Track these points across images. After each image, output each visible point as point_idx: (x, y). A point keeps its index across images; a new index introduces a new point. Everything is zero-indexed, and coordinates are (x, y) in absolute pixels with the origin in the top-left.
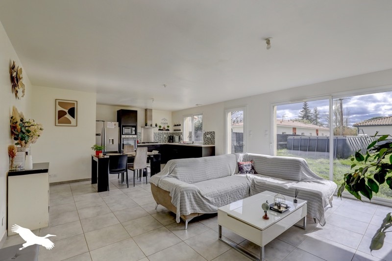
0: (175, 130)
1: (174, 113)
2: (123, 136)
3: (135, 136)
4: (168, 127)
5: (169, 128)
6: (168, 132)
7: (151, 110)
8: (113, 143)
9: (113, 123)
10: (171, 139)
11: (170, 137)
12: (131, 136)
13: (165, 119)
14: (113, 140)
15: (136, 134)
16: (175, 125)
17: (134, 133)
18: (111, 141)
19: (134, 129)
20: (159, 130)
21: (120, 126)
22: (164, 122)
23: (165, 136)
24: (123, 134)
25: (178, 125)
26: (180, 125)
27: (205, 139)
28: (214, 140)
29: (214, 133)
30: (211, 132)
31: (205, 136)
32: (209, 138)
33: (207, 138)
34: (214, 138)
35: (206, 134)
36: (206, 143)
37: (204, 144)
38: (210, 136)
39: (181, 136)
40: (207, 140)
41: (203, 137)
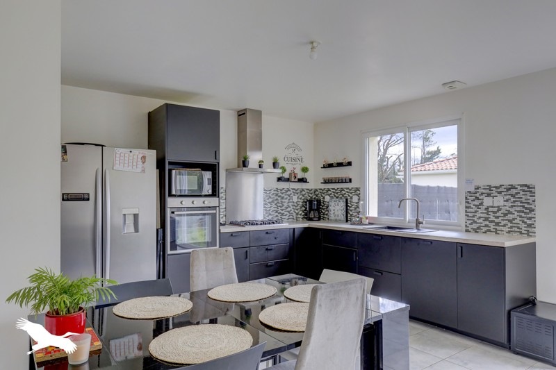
0: (326, 182)
1: (324, 126)
2: (171, 202)
3: (213, 202)
4: (305, 170)
5: (307, 176)
6: (304, 186)
7: (258, 114)
8: (137, 230)
9: (138, 153)
10: (314, 207)
11: (311, 202)
12: (198, 202)
13: (294, 147)
14: (136, 216)
15: (215, 193)
16: (330, 166)
17: (207, 189)
18: (130, 220)
19: (208, 175)
20: (279, 179)
21: (160, 164)
22: (294, 155)
23: (295, 199)
24: (171, 195)
25: (340, 165)
26: (349, 164)
27: (476, 212)
28: (530, 218)
29: (529, 189)
30: (512, 187)
31: (477, 202)
32: (499, 209)
33: (487, 209)
34: (533, 210)
35: (477, 195)
36: (479, 228)
37: (467, 231)
38: (507, 201)
39: (355, 199)
40: (485, 215)
41: (464, 204)
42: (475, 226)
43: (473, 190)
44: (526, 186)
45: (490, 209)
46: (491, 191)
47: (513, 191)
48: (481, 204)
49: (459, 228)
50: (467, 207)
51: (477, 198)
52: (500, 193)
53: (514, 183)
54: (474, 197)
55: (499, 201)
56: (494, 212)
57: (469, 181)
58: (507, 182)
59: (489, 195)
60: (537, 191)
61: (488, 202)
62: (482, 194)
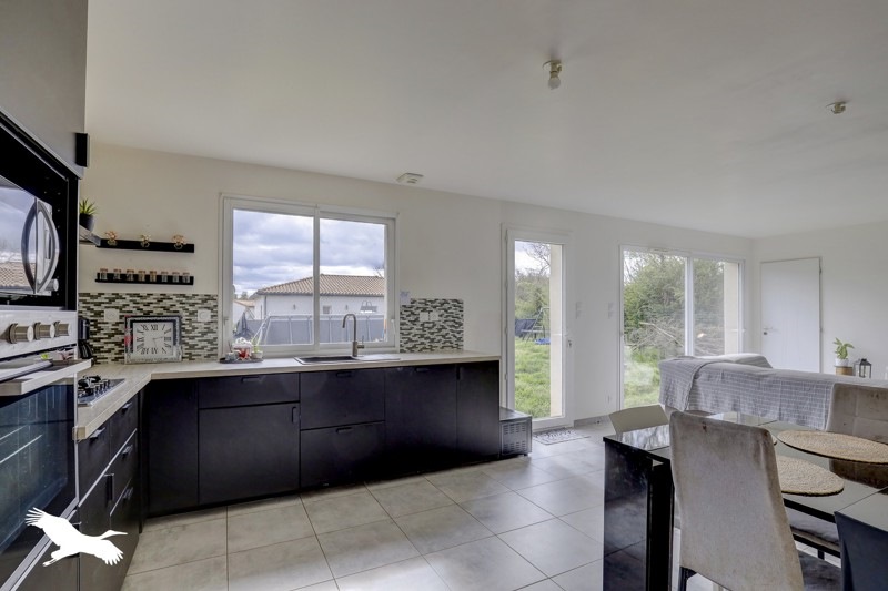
27: (411, 329)
28: (459, 333)
29: (458, 303)
30: (445, 302)
31: (412, 318)
32: (434, 325)
33: (422, 325)
34: (461, 325)
35: (413, 310)
36: (414, 347)
37: (402, 351)
38: (441, 316)
39: (204, 316)
40: (421, 332)
41: (398, 321)
42: (410, 345)
43: (409, 304)
44: (456, 301)
45: (426, 325)
46: (427, 305)
47: (446, 306)
48: (417, 320)
49: (393, 349)
50: (402, 324)
51: (413, 313)
52: (435, 307)
53: (448, 297)
54: (409, 312)
55: (435, 316)
56: (429, 328)
57: (404, 294)
58: (441, 297)
59: (424, 310)
60: (465, 306)
61: (424, 317)
62: (418, 308)
